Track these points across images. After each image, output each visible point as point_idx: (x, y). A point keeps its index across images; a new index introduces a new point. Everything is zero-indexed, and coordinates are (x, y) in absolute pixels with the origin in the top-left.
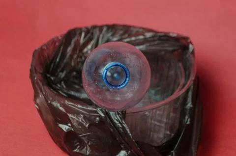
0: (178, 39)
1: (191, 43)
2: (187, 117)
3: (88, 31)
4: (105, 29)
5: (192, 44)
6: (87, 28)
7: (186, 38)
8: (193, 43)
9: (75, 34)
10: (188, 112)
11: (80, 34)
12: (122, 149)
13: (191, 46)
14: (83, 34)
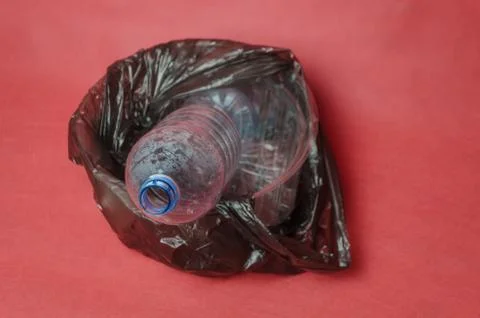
0: (275, 55)
1: (295, 59)
2: (316, 178)
3: (135, 63)
4: (159, 52)
5: (297, 61)
6: (132, 57)
7: (287, 52)
8: (299, 59)
9: (119, 72)
10: (315, 171)
11: (126, 70)
12: (252, 250)
13: (296, 64)
14: (130, 69)
